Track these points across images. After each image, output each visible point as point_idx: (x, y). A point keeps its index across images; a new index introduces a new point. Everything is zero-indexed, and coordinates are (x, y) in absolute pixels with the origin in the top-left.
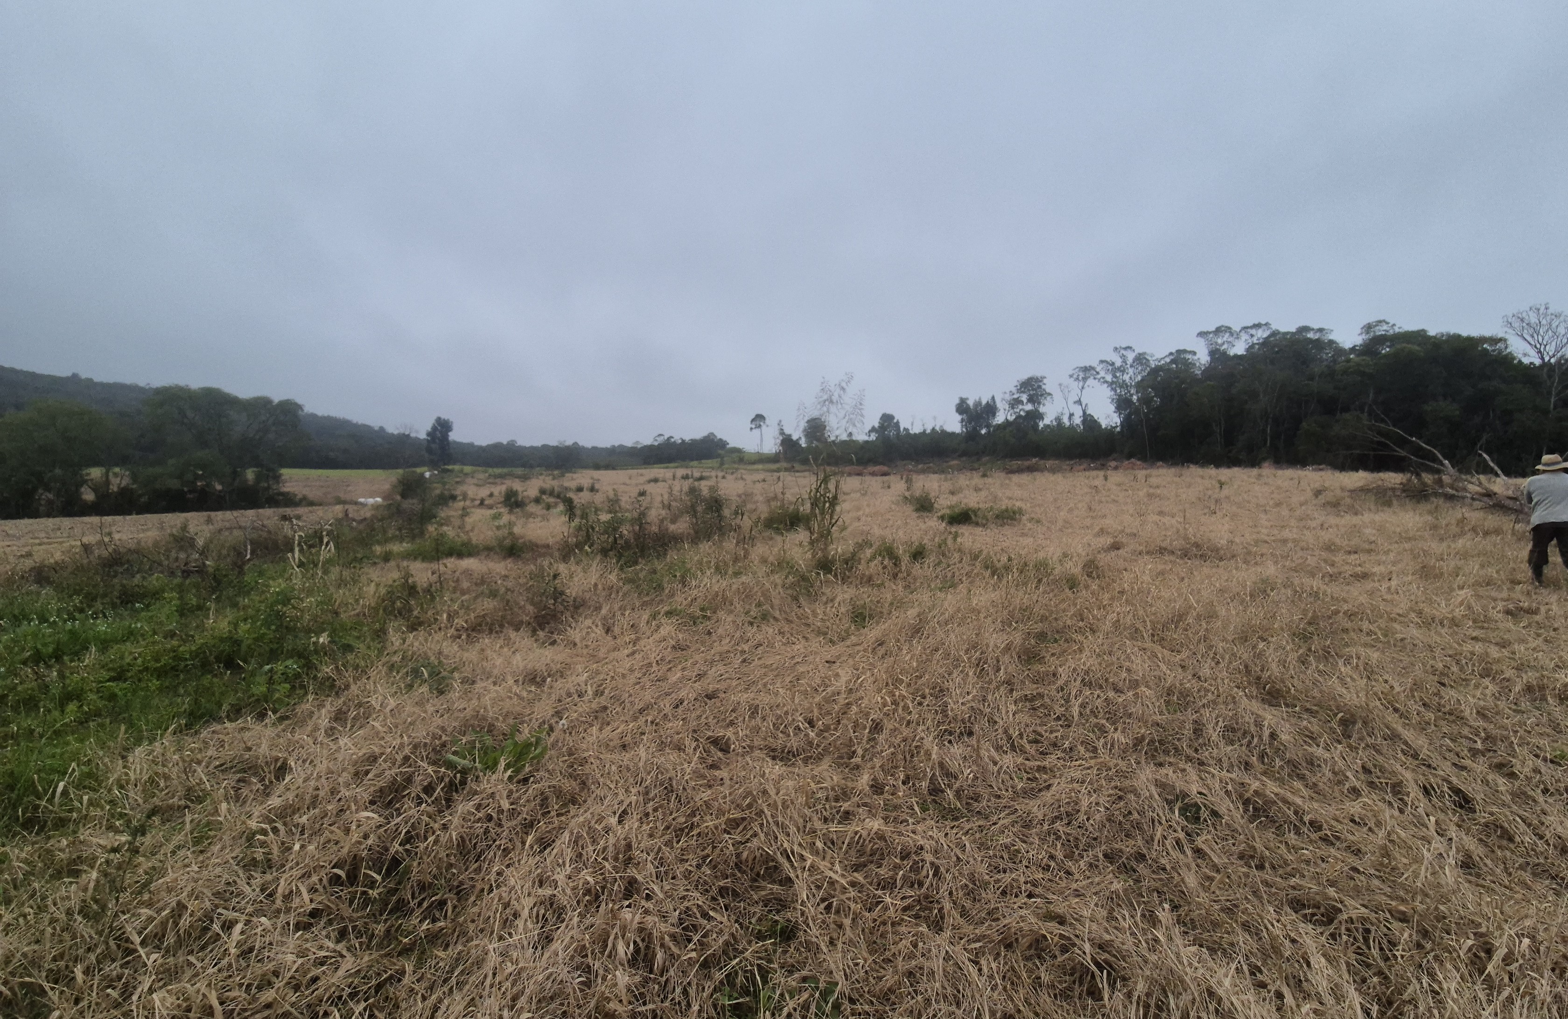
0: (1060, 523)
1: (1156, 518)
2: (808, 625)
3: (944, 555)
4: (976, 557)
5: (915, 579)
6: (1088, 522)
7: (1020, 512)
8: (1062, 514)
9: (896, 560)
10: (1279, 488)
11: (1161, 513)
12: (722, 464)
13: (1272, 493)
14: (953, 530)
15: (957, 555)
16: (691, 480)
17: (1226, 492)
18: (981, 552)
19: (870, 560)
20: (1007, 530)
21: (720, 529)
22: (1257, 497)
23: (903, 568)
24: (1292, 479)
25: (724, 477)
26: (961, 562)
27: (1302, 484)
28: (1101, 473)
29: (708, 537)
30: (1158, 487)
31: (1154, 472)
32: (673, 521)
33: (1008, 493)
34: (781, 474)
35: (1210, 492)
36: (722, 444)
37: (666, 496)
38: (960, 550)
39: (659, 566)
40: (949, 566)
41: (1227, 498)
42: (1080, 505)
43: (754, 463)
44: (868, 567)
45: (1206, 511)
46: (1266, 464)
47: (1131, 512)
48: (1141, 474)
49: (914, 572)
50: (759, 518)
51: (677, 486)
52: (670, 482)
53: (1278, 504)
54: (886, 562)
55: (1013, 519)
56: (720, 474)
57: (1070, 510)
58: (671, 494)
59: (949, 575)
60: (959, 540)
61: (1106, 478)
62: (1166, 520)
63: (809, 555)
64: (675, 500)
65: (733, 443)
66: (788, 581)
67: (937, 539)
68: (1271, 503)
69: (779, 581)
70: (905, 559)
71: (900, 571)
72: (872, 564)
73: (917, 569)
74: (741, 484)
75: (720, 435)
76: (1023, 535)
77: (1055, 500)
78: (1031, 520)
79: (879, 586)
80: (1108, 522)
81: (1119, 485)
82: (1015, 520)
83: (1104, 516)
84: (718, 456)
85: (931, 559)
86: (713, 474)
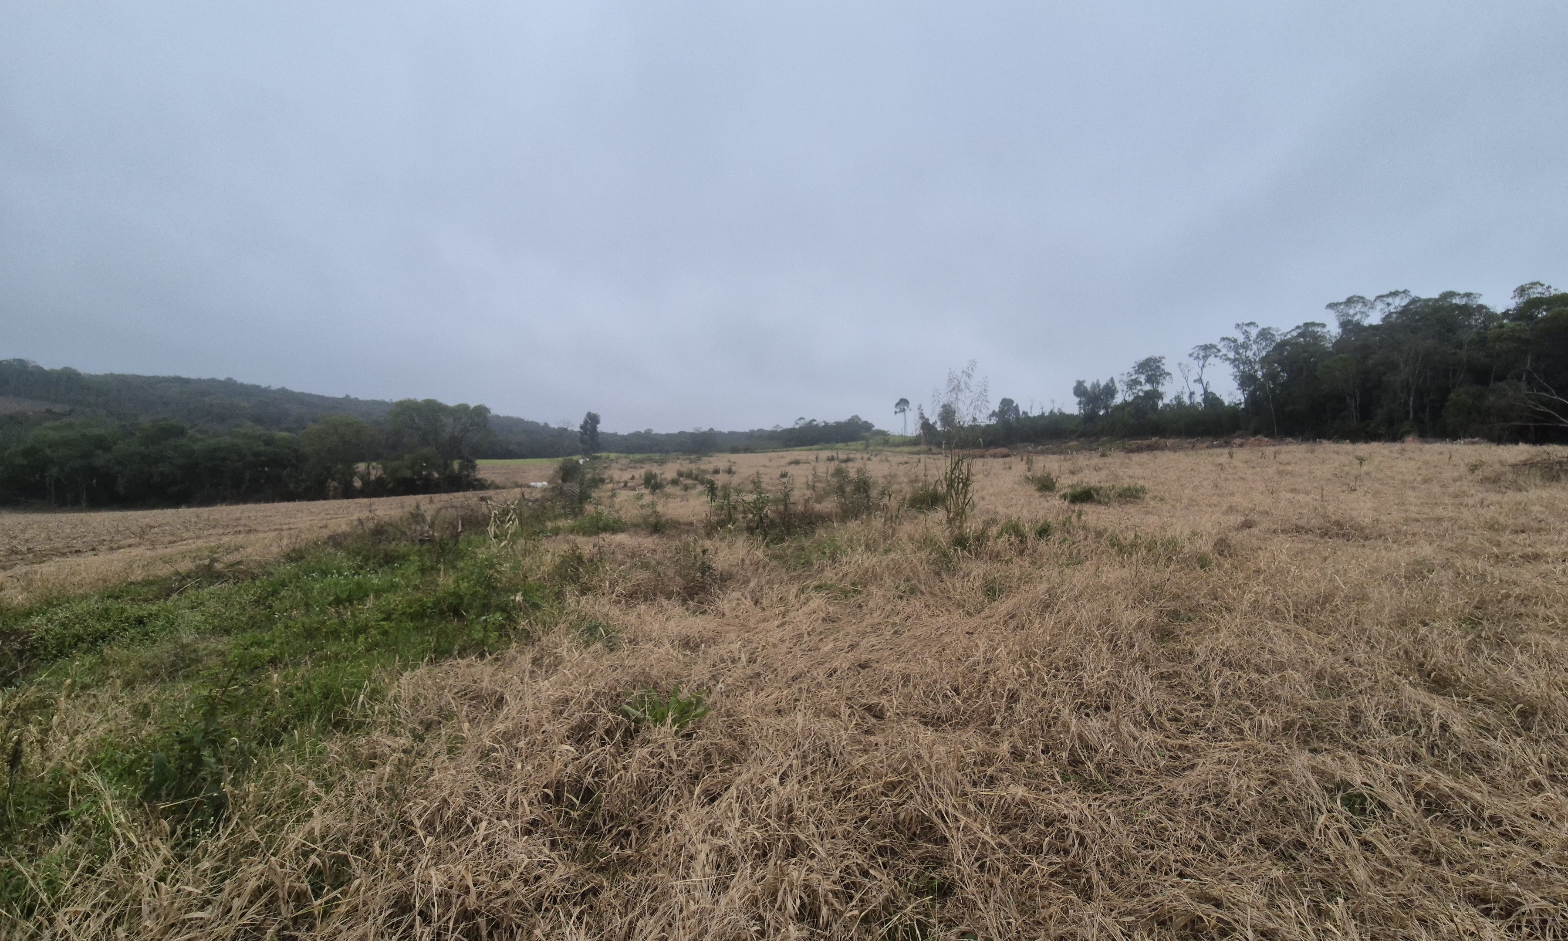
0: (1185, 502)
1: (1289, 495)
2: (949, 598)
3: (1068, 532)
4: (1099, 535)
5: (1041, 555)
6: (1215, 500)
7: (1143, 490)
8: (1187, 491)
9: (1022, 538)
10: (1426, 463)
11: (1293, 490)
12: (867, 446)
13: (1419, 468)
14: (1077, 508)
15: (1081, 533)
16: (836, 462)
17: (1366, 468)
18: (1106, 529)
19: (998, 537)
20: (1131, 509)
21: (868, 508)
22: (1402, 473)
23: (1030, 544)
24: (1441, 453)
25: (869, 459)
26: (1085, 539)
27: (1453, 458)
28: (1226, 451)
29: (856, 516)
30: (1288, 464)
31: (1284, 448)
32: (819, 500)
33: (1130, 473)
34: (922, 456)
35: (1346, 469)
36: (868, 426)
37: (810, 478)
38: (1084, 528)
39: (806, 543)
40: (1074, 543)
41: (1368, 474)
42: (1205, 483)
43: (898, 445)
44: (996, 544)
45: (1344, 488)
46: (1409, 439)
47: (1261, 489)
48: (1270, 450)
49: (1040, 548)
50: (904, 499)
51: (822, 468)
52: (813, 464)
53: (1426, 481)
54: (1012, 539)
55: (1135, 497)
56: (866, 456)
57: (1195, 488)
58: (815, 475)
59: (1075, 552)
60: (1083, 518)
61: (1231, 455)
62: (1300, 497)
63: (947, 533)
64: (820, 481)
65: (877, 427)
66: (931, 557)
67: (1060, 518)
68: (1419, 478)
69: (924, 557)
70: (1031, 536)
71: (1026, 548)
72: (1000, 541)
73: (1042, 545)
74: (886, 465)
75: (864, 418)
76: (1147, 513)
77: (1179, 478)
78: (1154, 498)
79: (1007, 562)
80: (1238, 500)
81: (1246, 462)
82: (1139, 498)
83: (1232, 494)
84: (863, 438)
85: (1057, 536)
86: (858, 456)
